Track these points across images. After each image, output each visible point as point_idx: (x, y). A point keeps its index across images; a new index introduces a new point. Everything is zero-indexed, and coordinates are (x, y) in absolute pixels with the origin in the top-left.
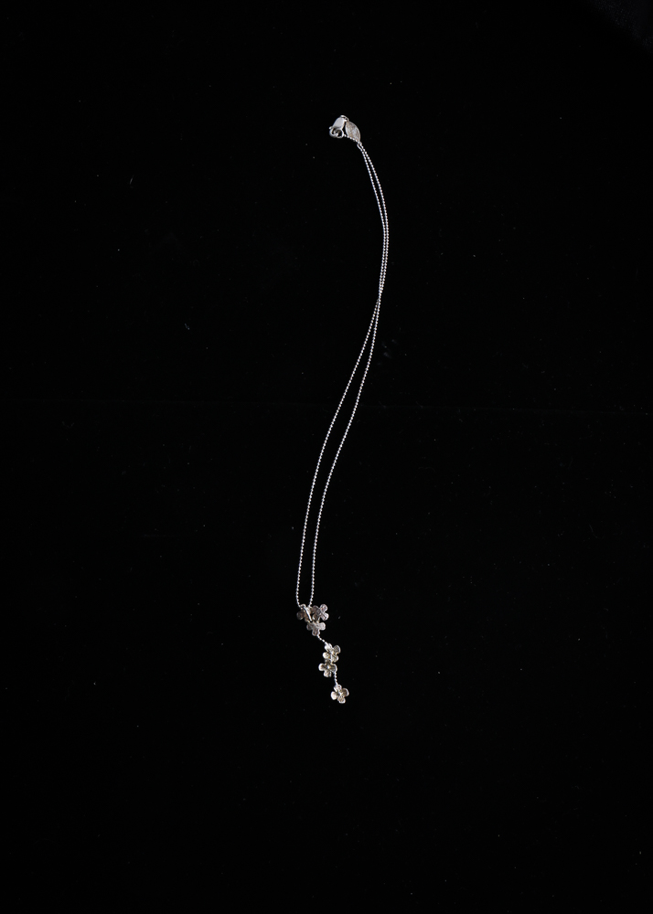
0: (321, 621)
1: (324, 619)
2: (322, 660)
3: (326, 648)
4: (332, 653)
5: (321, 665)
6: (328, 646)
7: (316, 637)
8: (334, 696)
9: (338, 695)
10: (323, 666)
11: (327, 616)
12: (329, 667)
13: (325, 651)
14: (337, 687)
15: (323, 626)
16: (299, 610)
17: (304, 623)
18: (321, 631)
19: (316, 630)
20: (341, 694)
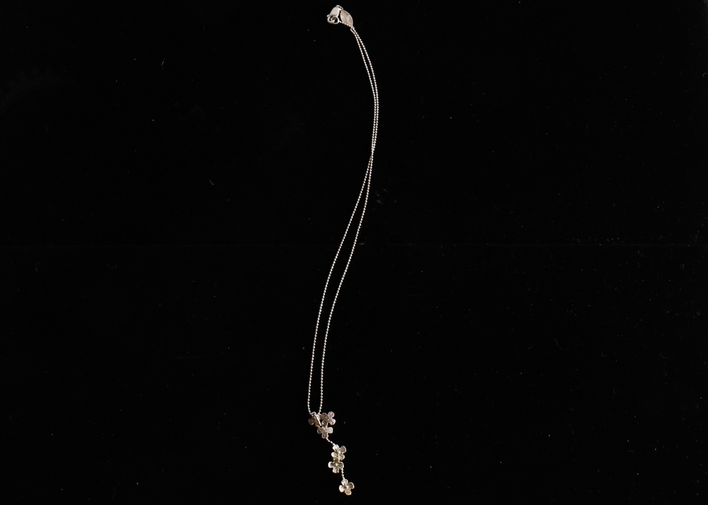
0: (329, 426)
1: (331, 424)
2: (331, 459)
4: (339, 452)
5: (330, 463)
6: (335, 447)
7: (325, 439)
8: (341, 489)
9: (345, 488)
10: (332, 464)
11: (334, 421)
12: (337, 465)
13: (333, 451)
14: (345, 482)
15: (331, 430)
16: (310, 416)
17: (315, 428)
18: (329, 434)
19: (325, 433)
20: (348, 487)
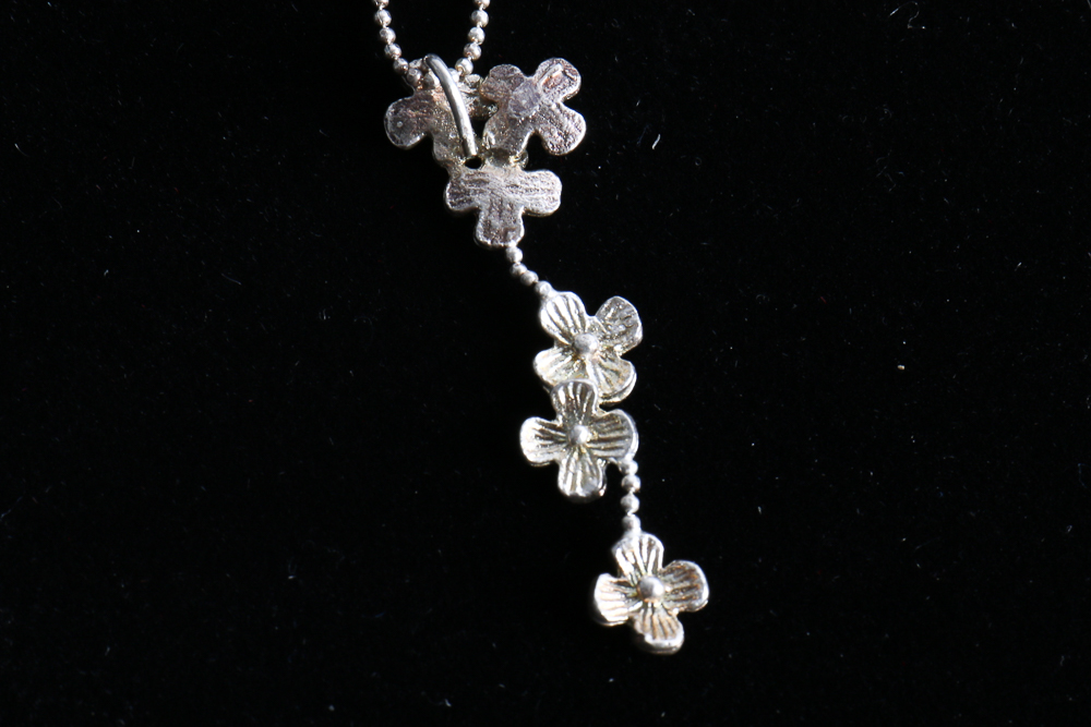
0: (538, 157)
1: (553, 141)
2: (538, 399)
3: (547, 318)
4: (593, 343)
5: (530, 429)
6: (558, 308)
7: (501, 254)
9: (642, 594)
10: (545, 436)
11: (576, 128)
12: (584, 434)
13: (547, 342)
14: (637, 549)
15: (545, 193)
16: (400, 87)
17: (425, 169)
18: (531, 219)
19: (501, 207)
20: (659, 588)
